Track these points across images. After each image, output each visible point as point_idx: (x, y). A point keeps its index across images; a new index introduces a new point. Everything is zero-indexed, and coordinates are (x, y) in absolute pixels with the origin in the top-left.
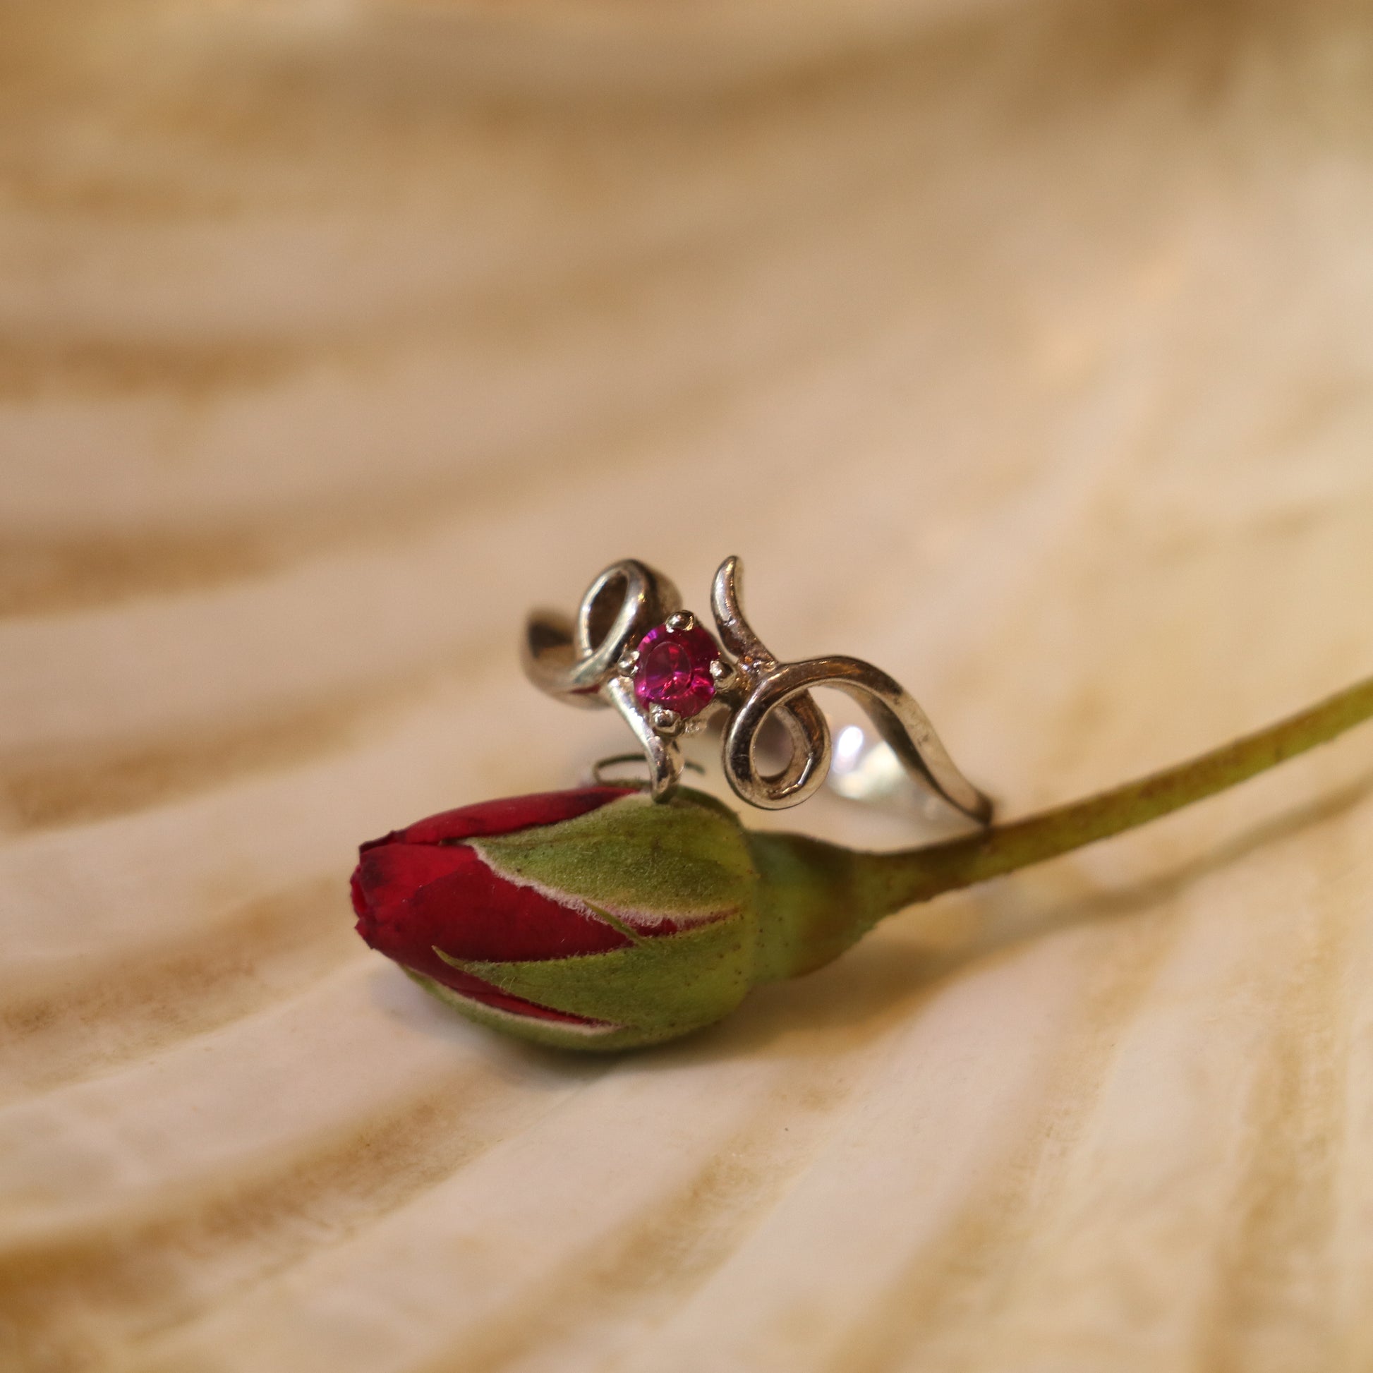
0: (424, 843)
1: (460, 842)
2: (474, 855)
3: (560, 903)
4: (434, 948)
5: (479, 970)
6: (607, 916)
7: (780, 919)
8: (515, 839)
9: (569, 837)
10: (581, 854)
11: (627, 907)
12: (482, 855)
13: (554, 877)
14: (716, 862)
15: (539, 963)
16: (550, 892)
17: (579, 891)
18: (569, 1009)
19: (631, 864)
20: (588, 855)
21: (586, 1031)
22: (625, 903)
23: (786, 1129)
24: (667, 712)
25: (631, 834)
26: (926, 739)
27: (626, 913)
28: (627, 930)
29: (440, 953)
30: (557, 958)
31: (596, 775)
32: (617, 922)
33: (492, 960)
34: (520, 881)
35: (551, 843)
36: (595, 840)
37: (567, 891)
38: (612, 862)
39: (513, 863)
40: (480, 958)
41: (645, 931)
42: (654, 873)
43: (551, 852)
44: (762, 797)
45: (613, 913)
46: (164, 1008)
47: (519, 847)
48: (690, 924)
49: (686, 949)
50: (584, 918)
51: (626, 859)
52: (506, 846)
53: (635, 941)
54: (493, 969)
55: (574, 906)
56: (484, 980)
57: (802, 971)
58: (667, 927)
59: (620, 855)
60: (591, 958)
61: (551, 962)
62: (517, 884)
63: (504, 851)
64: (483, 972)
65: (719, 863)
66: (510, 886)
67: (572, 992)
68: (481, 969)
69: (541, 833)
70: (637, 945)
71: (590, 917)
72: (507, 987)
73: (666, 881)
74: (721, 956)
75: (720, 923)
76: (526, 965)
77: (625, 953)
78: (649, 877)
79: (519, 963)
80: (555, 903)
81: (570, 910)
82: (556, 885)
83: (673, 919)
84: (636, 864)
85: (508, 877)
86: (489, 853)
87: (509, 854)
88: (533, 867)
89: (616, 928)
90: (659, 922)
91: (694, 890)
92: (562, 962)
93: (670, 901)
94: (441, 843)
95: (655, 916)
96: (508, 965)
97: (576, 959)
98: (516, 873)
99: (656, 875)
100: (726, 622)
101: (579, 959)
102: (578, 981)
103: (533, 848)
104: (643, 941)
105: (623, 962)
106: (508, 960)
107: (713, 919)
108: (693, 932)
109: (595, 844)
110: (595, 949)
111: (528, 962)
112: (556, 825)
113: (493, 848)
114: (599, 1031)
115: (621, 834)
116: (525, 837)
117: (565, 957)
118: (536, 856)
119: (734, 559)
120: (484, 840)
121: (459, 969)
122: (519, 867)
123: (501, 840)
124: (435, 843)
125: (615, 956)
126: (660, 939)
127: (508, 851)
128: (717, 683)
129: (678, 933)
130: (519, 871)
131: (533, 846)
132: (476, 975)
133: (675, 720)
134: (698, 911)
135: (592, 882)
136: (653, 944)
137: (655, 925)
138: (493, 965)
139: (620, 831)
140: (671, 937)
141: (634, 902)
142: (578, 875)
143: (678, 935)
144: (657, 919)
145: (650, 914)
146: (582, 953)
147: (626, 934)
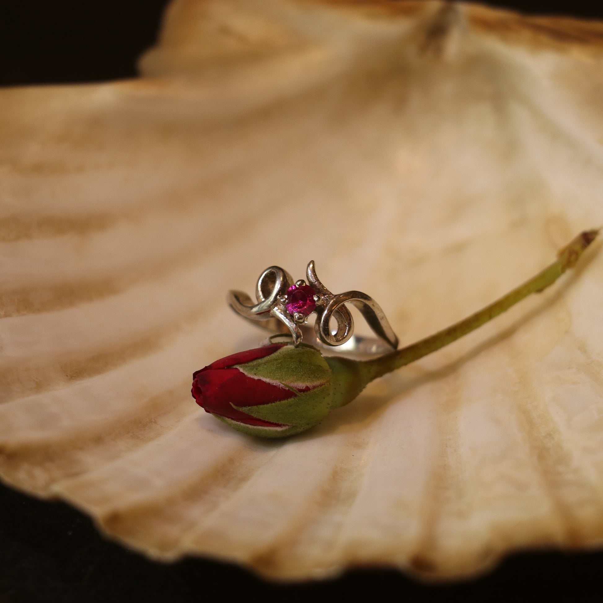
0: (219, 369)
1: (232, 367)
2: (239, 370)
3: (271, 384)
4: (230, 403)
5: (245, 410)
6: (288, 386)
7: (340, 385)
8: (251, 364)
9: (271, 361)
10: (277, 366)
11: (294, 383)
12: (241, 370)
13: (268, 375)
14: (320, 365)
15: (265, 405)
16: (267, 380)
17: (277, 379)
18: (275, 421)
19: (293, 368)
20: (278, 366)
21: (279, 429)
22: (293, 382)
23: (353, 456)
24: (301, 314)
25: (292, 358)
26: (383, 318)
27: (294, 385)
28: (295, 391)
29: (232, 405)
30: (271, 403)
31: (270, 341)
32: (292, 388)
33: (249, 406)
34: (256, 378)
35: (265, 364)
36: (280, 361)
37: (273, 379)
38: (287, 368)
39: (253, 371)
40: (245, 406)
41: (301, 391)
42: (302, 370)
43: (265, 366)
44: (334, 341)
45: (289, 385)
46: (134, 435)
47: (254, 366)
48: (314, 387)
49: (314, 396)
50: (279, 388)
51: (292, 366)
52: (249, 366)
53: (298, 394)
54: (250, 409)
55: (276, 384)
56: (247, 413)
57: (344, 404)
58: (307, 389)
59: (289, 365)
60: (283, 402)
61: (270, 404)
62: (255, 379)
63: (248, 368)
64: (246, 411)
65: (321, 365)
66: (253, 380)
67: (277, 415)
68: (245, 409)
69: (260, 361)
70: (298, 396)
71: (282, 388)
72: (255, 415)
73: (306, 373)
74: (324, 398)
75: (323, 386)
76: (261, 406)
77: (294, 399)
78: (300, 372)
79: (259, 406)
80: (269, 384)
81: (275, 386)
82: (269, 377)
83: (309, 386)
84: (295, 368)
85: (252, 377)
86: (244, 369)
87: (250, 369)
88: (260, 372)
89: (291, 390)
90: (305, 387)
91: (315, 375)
92: (273, 404)
93: (308, 380)
94: (226, 368)
95: (303, 385)
96: (255, 407)
97: (278, 403)
98: (254, 375)
99: (302, 371)
100: (314, 283)
101: (279, 402)
102: (279, 411)
103: (259, 366)
104: (300, 394)
105: (294, 402)
106: (255, 405)
107: (321, 385)
108: (316, 390)
109: (280, 362)
110: (284, 398)
111: (262, 405)
112: (264, 358)
113: (245, 367)
114: (284, 428)
115: (288, 358)
116: (255, 363)
117: (274, 402)
118: (260, 368)
119: (313, 262)
120: (240, 365)
121: (238, 410)
122: (255, 373)
123: (246, 364)
124: (223, 368)
125: (291, 400)
126: (305, 393)
127: (250, 368)
128: (317, 303)
129: (311, 390)
130: (255, 374)
131: (259, 365)
132: (244, 412)
133: (303, 316)
134: (317, 383)
135: (281, 375)
136: (303, 395)
137: (304, 388)
138: (249, 408)
139: (288, 357)
140: (309, 392)
141: (296, 381)
142: (276, 373)
143: (311, 391)
144: (304, 386)
145: (301, 385)
146: (280, 401)
147: (295, 392)
